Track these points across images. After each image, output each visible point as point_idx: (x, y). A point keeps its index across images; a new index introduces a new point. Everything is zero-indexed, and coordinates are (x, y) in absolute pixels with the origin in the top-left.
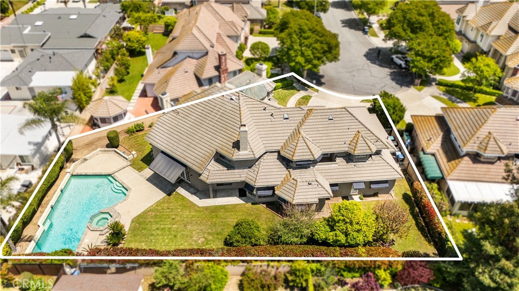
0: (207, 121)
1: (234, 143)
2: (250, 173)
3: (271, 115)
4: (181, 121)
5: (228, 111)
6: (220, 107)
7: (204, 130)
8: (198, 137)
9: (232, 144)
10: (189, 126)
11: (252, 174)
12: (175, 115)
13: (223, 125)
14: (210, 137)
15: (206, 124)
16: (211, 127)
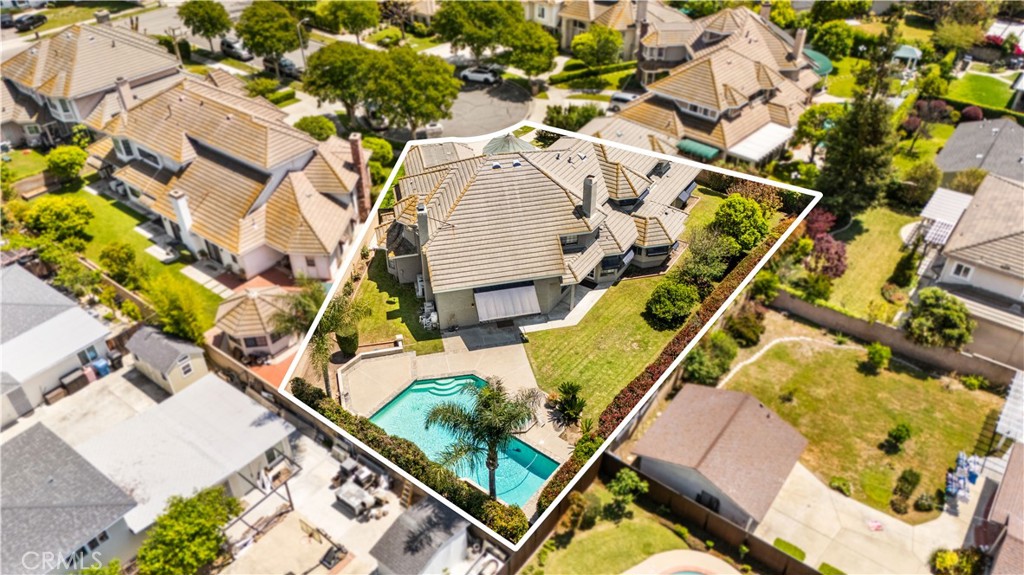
0: (510, 211)
1: (574, 213)
2: (603, 243)
3: (569, 161)
4: (469, 234)
5: (525, 182)
6: (509, 184)
7: (517, 224)
8: (517, 238)
9: (573, 216)
10: (489, 232)
11: (608, 242)
12: (451, 232)
13: (537, 203)
14: (535, 226)
15: (511, 215)
16: (522, 214)
